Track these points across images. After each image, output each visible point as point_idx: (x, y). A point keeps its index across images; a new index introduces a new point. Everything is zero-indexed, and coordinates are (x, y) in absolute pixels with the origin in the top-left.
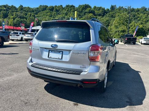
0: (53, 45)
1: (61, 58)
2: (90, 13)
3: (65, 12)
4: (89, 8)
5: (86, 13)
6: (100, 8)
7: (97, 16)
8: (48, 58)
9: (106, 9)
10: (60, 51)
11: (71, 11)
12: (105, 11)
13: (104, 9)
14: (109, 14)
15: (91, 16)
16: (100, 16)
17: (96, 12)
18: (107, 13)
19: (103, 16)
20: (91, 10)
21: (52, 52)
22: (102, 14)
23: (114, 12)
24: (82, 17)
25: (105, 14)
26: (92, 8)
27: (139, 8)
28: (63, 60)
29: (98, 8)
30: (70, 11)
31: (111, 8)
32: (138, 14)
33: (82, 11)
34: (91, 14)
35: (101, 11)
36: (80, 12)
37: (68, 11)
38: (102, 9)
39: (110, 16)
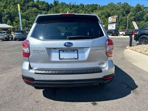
0: (67, 44)
1: (77, 58)
2: (33, 7)
3: (3, 4)
4: (32, 2)
5: (29, 6)
6: (44, 2)
7: (42, 11)
8: (59, 60)
9: (49, 4)
10: (75, 50)
11: (11, 4)
12: (49, 5)
13: (47, 4)
14: (53, 9)
15: (35, 11)
16: (44, 11)
17: (40, 6)
18: (51, 8)
19: (48, 11)
20: (34, 4)
21: (63, 52)
22: (46, 9)
23: (58, 7)
24: (25, 12)
25: (50, 8)
26: (35, 2)
27: (78, 5)
28: (80, 59)
29: (41, 2)
30: (9, 4)
31: (54, 3)
32: (78, 10)
33: (24, 5)
34: (35, 9)
35: (45, 5)
36: (22, 5)
37: (6, 3)
38: (46, 3)
39: (54, 11)
